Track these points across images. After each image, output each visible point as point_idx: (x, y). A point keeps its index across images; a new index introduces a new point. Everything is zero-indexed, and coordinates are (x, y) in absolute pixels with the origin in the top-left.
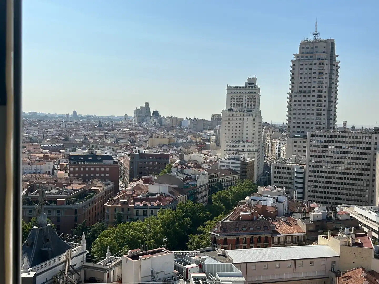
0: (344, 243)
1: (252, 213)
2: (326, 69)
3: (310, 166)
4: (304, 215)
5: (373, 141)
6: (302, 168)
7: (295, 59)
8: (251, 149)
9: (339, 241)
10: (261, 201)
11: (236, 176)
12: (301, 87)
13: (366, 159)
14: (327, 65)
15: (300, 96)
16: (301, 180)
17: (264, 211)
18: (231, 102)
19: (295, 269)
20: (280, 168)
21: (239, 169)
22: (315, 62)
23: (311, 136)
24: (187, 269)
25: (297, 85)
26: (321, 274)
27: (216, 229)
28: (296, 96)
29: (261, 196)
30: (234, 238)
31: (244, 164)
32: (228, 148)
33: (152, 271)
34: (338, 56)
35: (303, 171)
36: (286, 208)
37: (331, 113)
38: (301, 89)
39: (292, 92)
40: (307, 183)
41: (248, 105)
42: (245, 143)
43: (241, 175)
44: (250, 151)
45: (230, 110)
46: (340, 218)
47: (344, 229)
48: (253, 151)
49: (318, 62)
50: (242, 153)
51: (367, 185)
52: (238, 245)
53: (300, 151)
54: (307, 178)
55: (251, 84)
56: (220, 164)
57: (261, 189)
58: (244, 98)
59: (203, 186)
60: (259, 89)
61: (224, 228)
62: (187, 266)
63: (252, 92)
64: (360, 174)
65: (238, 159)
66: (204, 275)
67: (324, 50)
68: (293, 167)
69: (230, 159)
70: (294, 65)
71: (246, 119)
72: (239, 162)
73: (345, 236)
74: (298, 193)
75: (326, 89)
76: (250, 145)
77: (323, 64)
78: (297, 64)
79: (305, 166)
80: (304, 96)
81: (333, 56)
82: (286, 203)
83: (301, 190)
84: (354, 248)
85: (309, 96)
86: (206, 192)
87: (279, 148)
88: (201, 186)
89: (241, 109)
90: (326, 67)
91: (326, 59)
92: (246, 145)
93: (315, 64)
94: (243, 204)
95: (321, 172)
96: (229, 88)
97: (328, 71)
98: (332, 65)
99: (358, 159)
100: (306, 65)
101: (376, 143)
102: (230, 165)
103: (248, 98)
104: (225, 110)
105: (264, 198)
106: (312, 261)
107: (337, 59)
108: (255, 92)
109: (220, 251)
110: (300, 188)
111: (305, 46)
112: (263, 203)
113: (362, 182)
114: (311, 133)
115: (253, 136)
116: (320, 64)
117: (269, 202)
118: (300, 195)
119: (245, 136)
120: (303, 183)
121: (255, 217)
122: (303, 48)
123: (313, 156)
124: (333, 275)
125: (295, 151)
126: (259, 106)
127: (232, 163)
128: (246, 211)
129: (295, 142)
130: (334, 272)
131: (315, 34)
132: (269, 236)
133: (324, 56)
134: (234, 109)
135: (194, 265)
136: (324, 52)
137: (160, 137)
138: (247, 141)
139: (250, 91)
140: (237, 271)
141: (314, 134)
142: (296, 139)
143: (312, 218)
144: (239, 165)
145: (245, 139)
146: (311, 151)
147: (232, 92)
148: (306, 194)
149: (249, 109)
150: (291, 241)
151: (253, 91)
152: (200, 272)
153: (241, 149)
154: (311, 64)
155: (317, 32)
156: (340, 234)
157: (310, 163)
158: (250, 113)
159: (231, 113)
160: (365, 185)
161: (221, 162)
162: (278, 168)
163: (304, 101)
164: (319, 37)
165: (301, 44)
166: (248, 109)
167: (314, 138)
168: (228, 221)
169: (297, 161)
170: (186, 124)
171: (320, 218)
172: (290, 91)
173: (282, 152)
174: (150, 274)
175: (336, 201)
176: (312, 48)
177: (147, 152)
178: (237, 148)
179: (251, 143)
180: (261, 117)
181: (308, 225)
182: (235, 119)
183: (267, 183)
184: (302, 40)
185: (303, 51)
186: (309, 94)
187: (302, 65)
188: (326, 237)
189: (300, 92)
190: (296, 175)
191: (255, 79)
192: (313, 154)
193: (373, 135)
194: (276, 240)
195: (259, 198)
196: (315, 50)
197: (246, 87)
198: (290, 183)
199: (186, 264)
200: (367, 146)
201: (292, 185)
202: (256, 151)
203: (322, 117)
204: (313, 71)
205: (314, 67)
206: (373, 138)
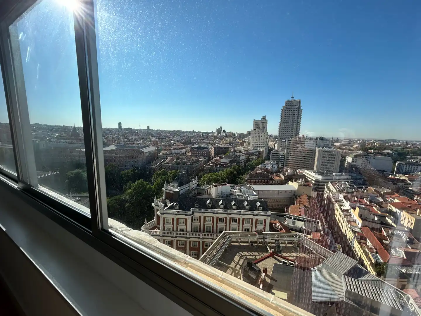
0: (299, 185)
1: (262, 171)
2: (296, 112)
3: (287, 153)
4: (283, 173)
6: (284, 154)
7: (283, 108)
9: (298, 183)
10: (266, 166)
11: (256, 157)
12: (285, 120)
15: (284, 124)
16: (283, 159)
17: (267, 170)
18: (255, 126)
19: (278, 194)
20: (275, 153)
21: (257, 154)
23: (288, 141)
24: (235, 192)
25: (283, 119)
26: (289, 196)
27: (247, 177)
28: (282, 124)
29: (266, 164)
30: (254, 180)
31: (259, 152)
32: (253, 145)
33: (222, 191)
34: (302, 107)
35: (284, 155)
36: (276, 170)
38: (285, 121)
39: (281, 122)
40: (285, 160)
41: (262, 128)
43: (258, 156)
44: (262, 146)
45: (254, 130)
46: (298, 174)
47: (300, 179)
48: (263, 146)
50: (259, 147)
52: (255, 183)
53: (283, 147)
54: (286, 158)
55: (264, 119)
56: (249, 151)
57: (266, 162)
58: (261, 125)
60: (267, 121)
61: (251, 177)
62: (235, 190)
63: (264, 122)
64: (308, 157)
65: (257, 149)
66: (242, 194)
68: (280, 153)
69: (254, 150)
70: (282, 111)
71: (261, 133)
73: (300, 182)
74: (282, 164)
75: (296, 121)
76: (262, 144)
77: (295, 110)
78: (284, 111)
79: (285, 153)
80: (286, 124)
81: (299, 107)
82: (276, 168)
84: (304, 187)
85: (288, 124)
86: (244, 162)
87: (274, 145)
88: (242, 160)
89: (259, 129)
91: (296, 108)
92: (261, 144)
93: (292, 110)
94: (258, 167)
96: (254, 120)
97: (297, 114)
98: (299, 111)
100: (288, 111)
101: (316, 144)
102: (254, 152)
103: (262, 125)
104: (252, 130)
106: (286, 191)
109: (248, 185)
110: (282, 162)
111: (288, 102)
112: (267, 167)
113: (309, 160)
115: (264, 140)
117: (269, 167)
119: (260, 140)
121: (263, 173)
122: (287, 104)
123: (289, 149)
124: (294, 197)
125: (281, 147)
126: (267, 128)
128: (259, 170)
129: (281, 143)
130: (295, 196)
131: (292, 97)
132: (269, 180)
134: (256, 129)
135: (238, 190)
136: (296, 105)
137: (226, 140)
139: (263, 122)
140: (255, 193)
141: (290, 140)
142: (281, 142)
143: (286, 173)
144: (258, 152)
145: (260, 141)
146: (288, 147)
147: (256, 122)
148: (285, 164)
150: (278, 183)
151: (265, 122)
152: (240, 193)
153: (258, 145)
154: (290, 111)
156: (298, 181)
157: (287, 152)
158: (263, 131)
159: (255, 131)
163: (286, 126)
164: (294, 99)
165: (286, 102)
168: (252, 174)
169: (282, 151)
170: (236, 135)
171: (290, 174)
173: (275, 147)
174: (221, 192)
176: (291, 103)
177: (221, 146)
178: (257, 145)
180: (268, 133)
181: (285, 177)
182: (256, 133)
183: (269, 159)
184: (286, 100)
185: (287, 105)
187: (286, 111)
188: (292, 182)
189: (285, 122)
190: (281, 156)
191: (266, 117)
193: (315, 140)
194: (271, 182)
195: (265, 165)
197: (261, 120)
199: (235, 189)
201: (279, 161)
202: (265, 146)
203: (293, 133)
204: (291, 113)
205: (291, 111)
206: (315, 142)
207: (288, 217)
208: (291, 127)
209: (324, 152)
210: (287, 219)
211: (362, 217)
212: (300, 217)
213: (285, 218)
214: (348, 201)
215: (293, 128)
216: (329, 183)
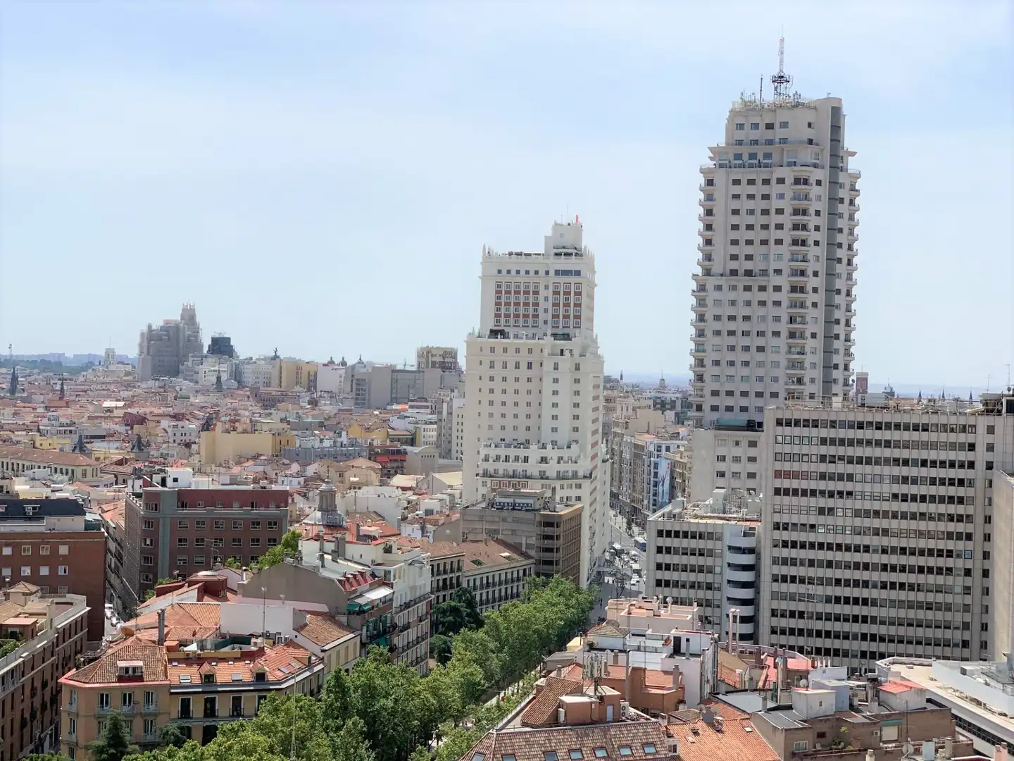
1: (601, 698)
2: (818, 197)
3: (777, 526)
4: (774, 697)
5: (981, 439)
6: (749, 533)
7: (711, 164)
8: (570, 467)
10: (624, 652)
11: (523, 567)
12: (734, 257)
13: (961, 501)
14: (819, 183)
15: (734, 288)
16: (747, 576)
17: (636, 686)
18: (498, 304)
20: (677, 534)
21: (532, 541)
22: (779, 173)
23: (779, 423)
25: (721, 251)
28: (719, 288)
29: (622, 633)
31: (548, 523)
32: (491, 468)
34: (853, 154)
35: (751, 543)
36: (710, 677)
37: (836, 344)
38: (734, 265)
39: (708, 273)
40: (767, 586)
41: (555, 316)
42: (549, 447)
43: (538, 562)
44: (565, 477)
45: (494, 333)
46: (894, 703)
48: (576, 477)
49: (788, 174)
50: (539, 482)
51: (967, 591)
53: (736, 475)
54: (767, 569)
55: (565, 244)
56: (463, 524)
57: (619, 610)
58: (543, 293)
59: (415, 602)
60: (591, 263)
61: (507, 755)
63: (566, 273)
64: (940, 553)
65: (526, 505)
67: (809, 134)
68: (719, 530)
69: (500, 506)
70: (710, 182)
71: (549, 363)
72: (533, 514)
74: (744, 620)
75: (819, 266)
76: (565, 453)
77: (806, 182)
78: (720, 180)
79: (760, 527)
80: (748, 288)
81: (837, 156)
82: (708, 657)
83: (748, 611)
85: (762, 289)
86: (426, 625)
87: (656, 466)
88: (407, 605)
89: (531, 331)
90: (815, 191)
91: (816, 166)
92: (551, 453)
93: (781, 181)
94: (563, 664)
95: (812, 546)
96: (488, 256)
97: (823, 206)
98: (834, 183)
100: (751, 182)
101: (990, 448)
102: (501, 524)
103: (556, 293)
104: (476, 334)
105: (635, 642)
107: (852, 164)
108: (578, 273)
110: (744, 602)
111: (745, 118)
113: (950, 580)
114: (779, 415)
115: (576, 423)
116: (797, 181)
117: (653, 657)
118: (747, 629)
119: (547, 424)
120: (754, 585)
121: (610, 710)
122: (741, 127)
123: (787, 492)
125: (722, 474)
126: (591, 320)
129: (722, 443)
133: (810, 154)
134: (506, 330)
136: (810, 142)
137: (240, 429)
138: (554, 443)
139: (560, 267)
141: (787, 415)
142: (723, 435)
144: (533, 527)
145: (546, 435)
146: (778, 474)
147: (500, 272)
148: (766, 622)
149: (560, 331)
151: (573, 268)
153: (534, 470)
154: (766, 182)
155: (786, 73)
157: (777, 517)
158: (565, 345)
159: (499, 343)
160: (959, 589)
161: (467, 517)
162: (669, 534)
163: (747, 303)
164: (790, 90)
165: (733, 112)
166: (556, 331)
167: (788, 431)
168: (519, 728)
169: (729, 508)
170: (329, 381)
171: (828, 708)
172: (699, 271)
175: (865, 646)
176: (770, 126)
178: (520, 468)
179: (569, 447)
180: (601, 360)
181: (790, 732)
182: (511, 363)
185: (740, 135)
186: (761, 281)
187: (737, 182)
189: (734, 273)
190: (728, 557)
191: (576, 228)
192: (786, 484)
193: (981, 418)
195: (615, 643)
196: (779, 133)
197: (546, 254)
198: (709, 587)
200: (963, 456)
201: (716, 595)
202: (589, 476)
203: (809, 359)
204: (775, 204)
205: (777, 189)
206: (981, 430)
208: (785, 313)
215: (801, 321)
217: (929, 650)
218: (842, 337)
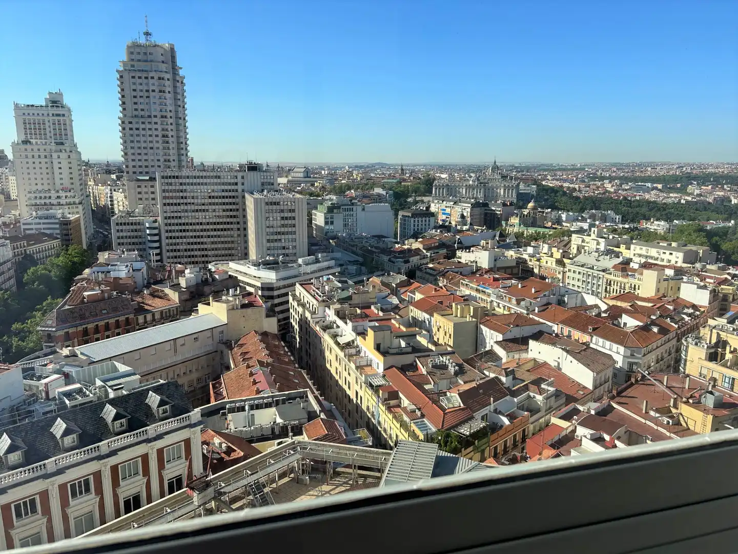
0: (231, 307)
1: (102, 291)
2: (168, 85)
3: (166, 218)
4: (172, 281)
5: (239, 180)
6: (155, 221)
7: (121, 69)
8: (72, 200)
9: (225, 305)
10: (109, 272)
11: (56, 243)
12: (136, 110)
13: (234, 204)
14: (168, 80)
15: (137, 123)
16: (156, 238)
17: (116, 284)
18: (25, 129)
19: (176, 351)
20: (125, 224)
21: (58, 231)
22: (151, 74)
23: (163, 177)
24: (46, 384)
25: (130, 107)
26: (210, 349)
27: (50, 322)
28: (131, 123)
29: (108, 265)
30: (80, 328)
31: (65, 223)
32: (33, 202)
34: (181, 68)
35: (156, 225)
36: (146, 277)
37: (182, 146)
38: (136, 113)
39: (125, 116)
40: (164, 241)
41: (55, 135)
42: (60, 191)
43: (62, 240)
44: (70, 204)
45: (26, 142)
46: (217, 277)
47: (228, 290)
48: (74, 203)
49: (156, 76)
50: (58, 207)
51: (239, 235)
52: (86, 338)
53: (147, 199)
54: (164, 235)
55: (55, 102)
56: (23, 227)
57: (103, 257)
58: (47, 124)
59: (5, 262)
60: (69, 110)
61: (63, 319)
62: (44, 381)
63: (58, 115)
64: (228, 223)
65: (54, 217)
66: (78, 386)
67: (162, 58)
68: (141, 221)
69: (40, 218)
70: (121, 77)
71: (55, 155)
72: (57, 221)
73: (231, 299)
74: (157, 255)
75: (171, 114)
76: (69, 194)
77: (163, 79)
78: (126, 75)
79: (159, 219)
80: (143, 123)
81: (174, 69)
82: (144, 270)
83: (158, 251)
84: (244, 310)
85: (149, 123)
86: (12, 272)
87: (111, 197)
89: (44, 141)
90: (167, 83)
91: (166, 72)
92: (62, 194)
93: (152, 78)
94: (83, 280)
95: (180, 224)
96: (17, 106)
97: (171, 89)
98: (174, 80)
99: (224, 204)
100: (140, 78)
101: (243, 184)
102: (42, 226)
103: (54, 124)
104: (16, 142)
105: (113, 267)
106: (195, 337)
107: (181, 73)
108: (64, 115)
109: (66, 351)
110: (156, 248)
111: (134, 49)
112: (113, 274)
113: (232, 232)
114: (162, 174)
115: (71, 181)
116: (160, 78)
117: (122, 272)
118: (158, 258)
119: (58, 182)
120: (159, 241)
121: (106, 295)
122: (132, 53)
123: (169, 204)
124: (223, 347)
125: (140, 199)
126: (72, 136)
127: (44, 224)
128: (93, 290)
129: (139, 187)
130: (223, 343)
131: (147, 34)
132: (131, 316)
133: (163, 67)
134: (31, 140)
135: (56, 376)
136: (163, 62)
138: (62, 190)
139: (55, 113)
140: (122, 368)
141: (166, 174)
142: (139, 183)
143: (183, 282)
144: (57, 226)
145: (58, 186)
146: (164, 198)
147: (24, 114)
148: (165, 254)
149: (58, 141)
150: (162, 318)
151: (61, 113)
152: (66, 385)
153: (55, 202)
154: (146, 78)
155: (150, 31)
156: (224, 298)
157: (165, 215)
158: (61, 147)
159: (28, 146)
160: (236, 235)
161: (24, 224)
162: (121, 224)
163: (144, 129)
164: (152, 39)
165: (129, 47)
166: (56, 141)
167: (167, 180)
168: (67, 307)
169: (147, 212)
171: (193, 283)
172: (121, 115)
173: (115, 202)
175: (204, 259)
176: (145, 54)
178: (47, 201)
179: (70, 191)
180: (80, 153)
181: (181, 293)
182: (36, 155)
183: (106, 246)
184: (129, 42)
185: (133, 57)
186: (149, 120)
187: (133, 77)
188: (208, 304)
189: (136, 116)
190: (148, 232)
191: (60, 94)
192: (168, 201)
193: (239, 173)
194: (141, 319)
195: (105, 269)
196: (150, 58)
197: (47, 106)
199: (40, 378)
200: (233, 187)
201: (144, 246)
202: (80, 203)
203: (171, 152)
204: (152, 88)
205: (151, 81)
206: (239, 177)
207: (232, 410)
208: (160, 133)
209: (267, 204)
210: (230, 416)
211: (382, 349)
212: (263, 398)
213: (224, 414)
214: (348, 321)
215: (167, 136)
216: (298, 285)
217: (227, 258)
218: (184, 143)
